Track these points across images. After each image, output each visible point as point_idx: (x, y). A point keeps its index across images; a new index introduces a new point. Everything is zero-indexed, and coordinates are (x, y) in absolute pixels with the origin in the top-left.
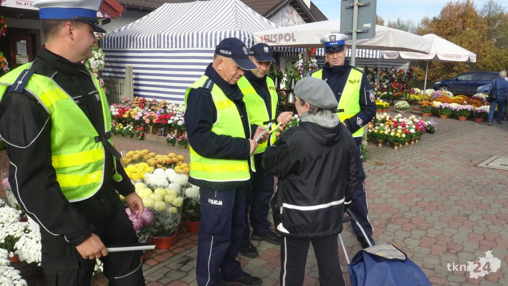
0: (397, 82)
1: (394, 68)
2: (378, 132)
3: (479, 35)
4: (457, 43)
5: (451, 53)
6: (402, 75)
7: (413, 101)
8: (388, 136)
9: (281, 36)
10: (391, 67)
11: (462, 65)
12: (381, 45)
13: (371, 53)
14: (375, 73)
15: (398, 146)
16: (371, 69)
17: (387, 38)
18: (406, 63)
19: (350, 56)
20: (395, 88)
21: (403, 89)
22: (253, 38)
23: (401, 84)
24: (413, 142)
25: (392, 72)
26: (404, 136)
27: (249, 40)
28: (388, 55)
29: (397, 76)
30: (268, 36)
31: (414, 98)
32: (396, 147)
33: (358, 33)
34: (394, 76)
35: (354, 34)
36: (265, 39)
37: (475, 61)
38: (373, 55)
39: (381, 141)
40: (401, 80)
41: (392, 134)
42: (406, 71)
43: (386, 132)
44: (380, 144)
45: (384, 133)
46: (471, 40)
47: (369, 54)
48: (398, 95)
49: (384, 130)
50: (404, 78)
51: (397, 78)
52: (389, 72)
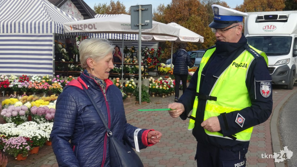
0: (151, 58)
1: (147, 47)
2: (152, 87)
3: (202, 20)
4: (186, 28)
5: (188, 36)
6: (153, 52)
7: (162, 72)
8: (158, 89)
9: (85, 26)
10: (145, 47)
11: (191, 45)
12: (153, 32)
13: (132, 36)
14: (133, 51)
15: (165, 95)
16: (130, 49)
17: (156, 28)
18: (155, 43)
19: (137, 39)
20: (150, 63)
21: (155, 63)
22: (62, 26)
23: (154, 60)
24: (172, 94)
25: (146, 50)
26: (168, 88)
27: (60, 28)
28: (144, 38)
29: (150, 53)
30: (76, 25)
31: (163, 70)
32: (164, 96)
33: (142, 25)
34: (148, 53)
35: (140, 26)
36: (74, 28)
37: (203, 42)
38: (133, 38)
39: (154, 93)
40: (153, 56)
41: (161, 88)
42: (156, 50)
43: (157, 87)
44: (154, 95)
45: (155, 88)
46: (197, 25)
47: (130, 37)
48: (152, 68)
49: (155, 86)
50: (155, 55)
51: (150, 55)
52: (144, 51)
